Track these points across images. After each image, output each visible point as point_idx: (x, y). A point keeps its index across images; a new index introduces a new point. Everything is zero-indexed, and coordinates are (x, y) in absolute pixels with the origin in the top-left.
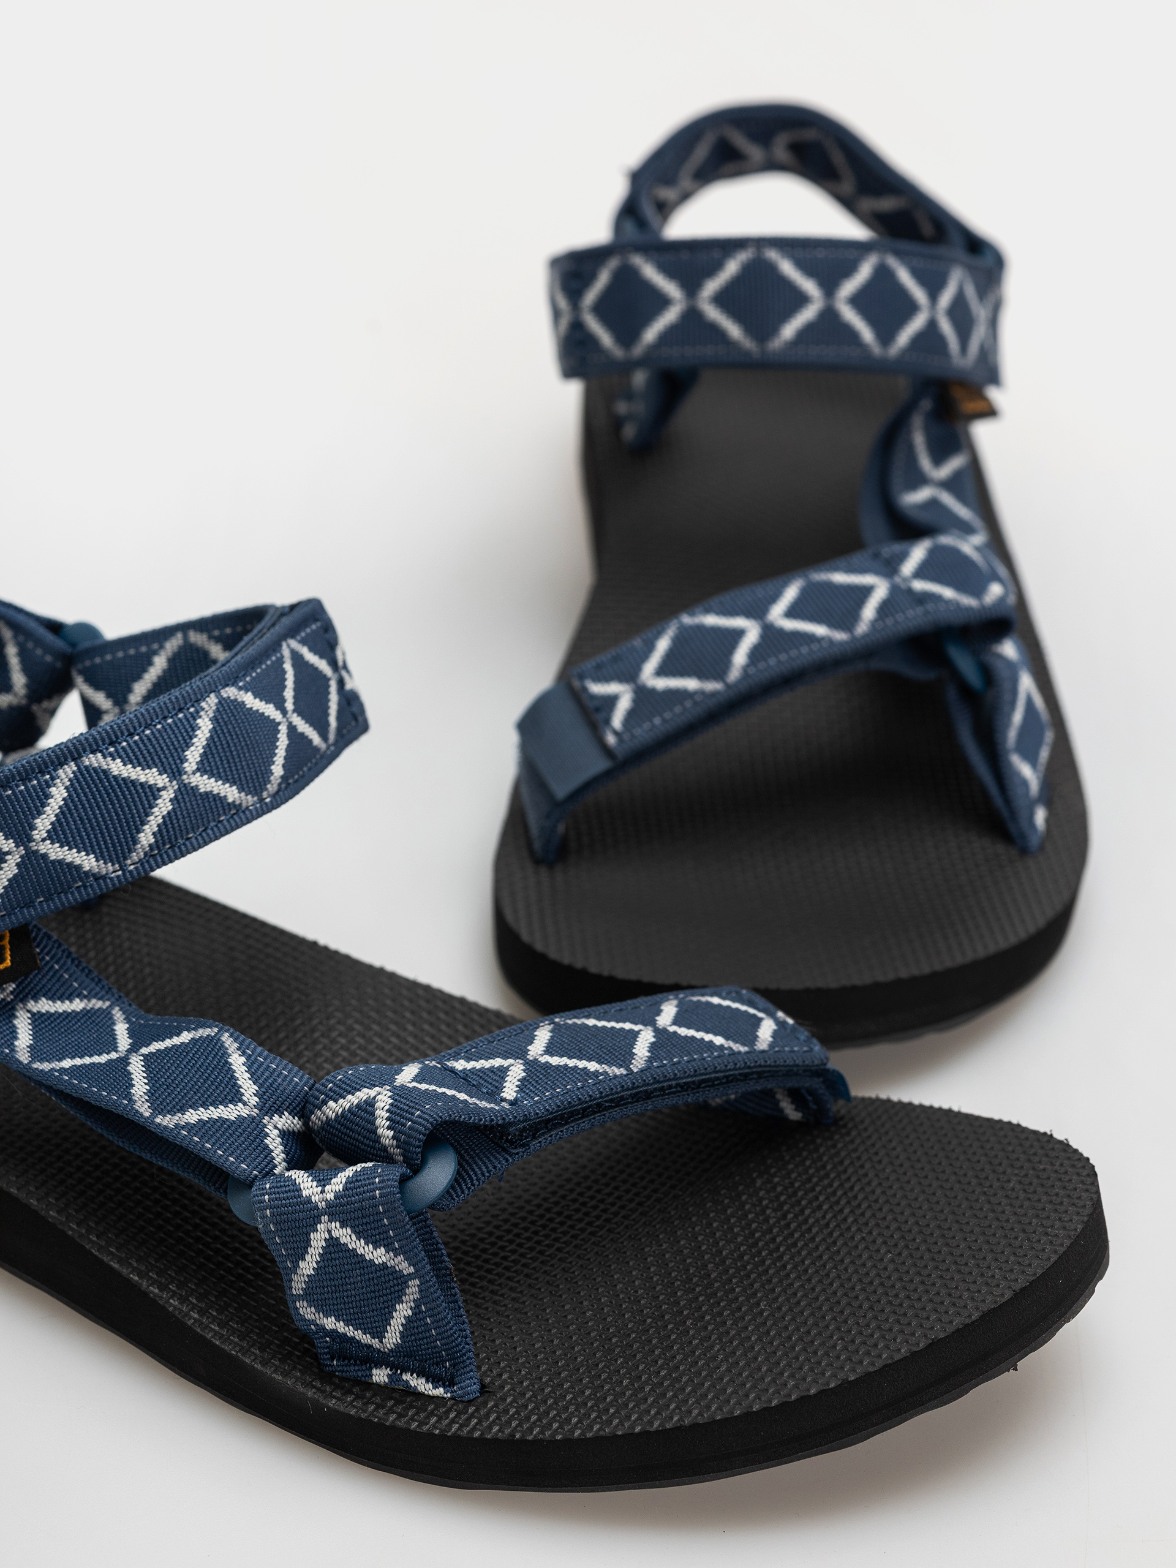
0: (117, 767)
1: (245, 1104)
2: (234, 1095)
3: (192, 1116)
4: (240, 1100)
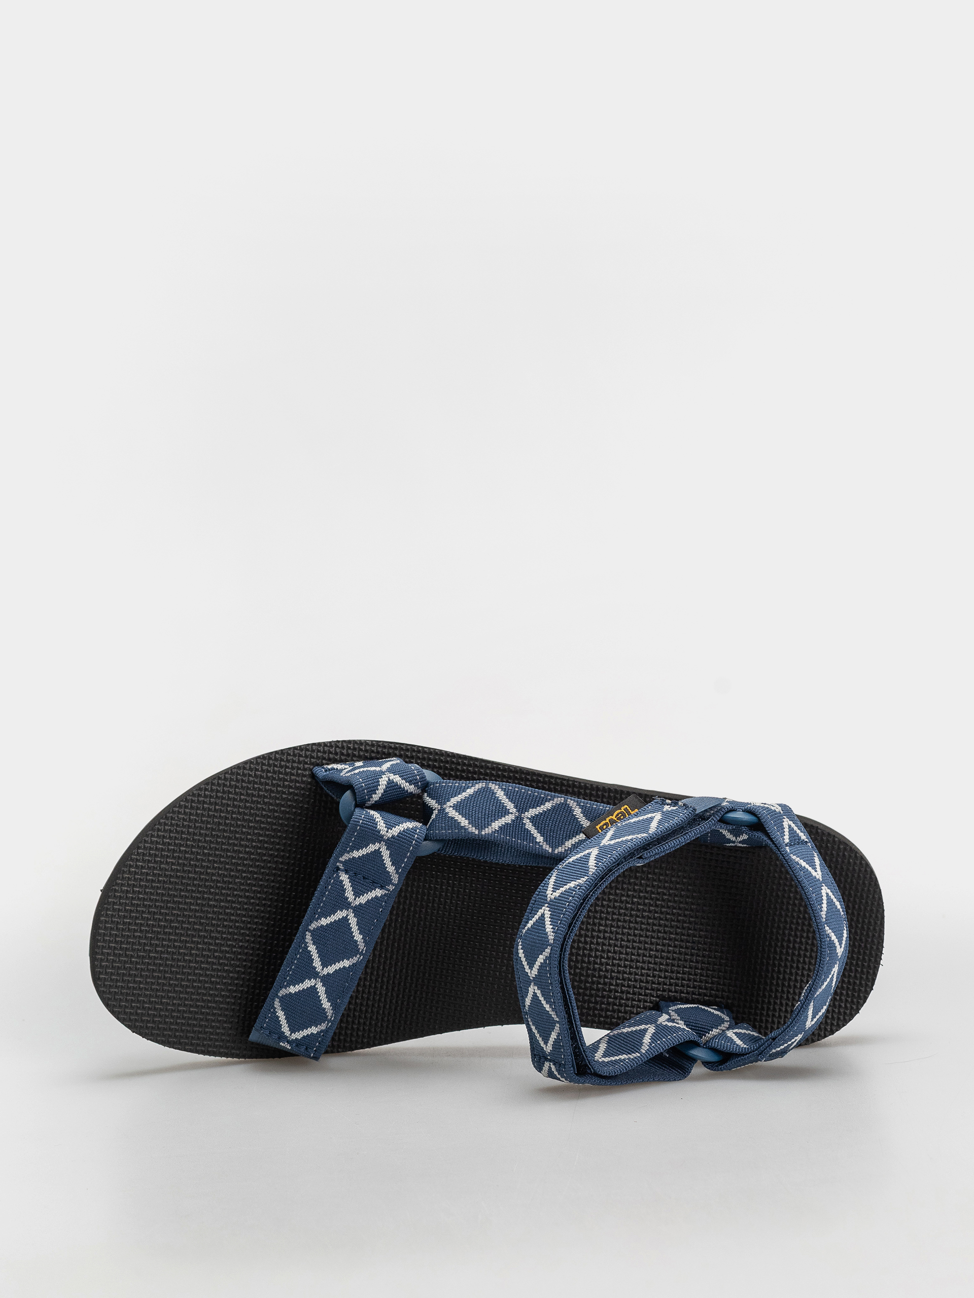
2: (458, 808)
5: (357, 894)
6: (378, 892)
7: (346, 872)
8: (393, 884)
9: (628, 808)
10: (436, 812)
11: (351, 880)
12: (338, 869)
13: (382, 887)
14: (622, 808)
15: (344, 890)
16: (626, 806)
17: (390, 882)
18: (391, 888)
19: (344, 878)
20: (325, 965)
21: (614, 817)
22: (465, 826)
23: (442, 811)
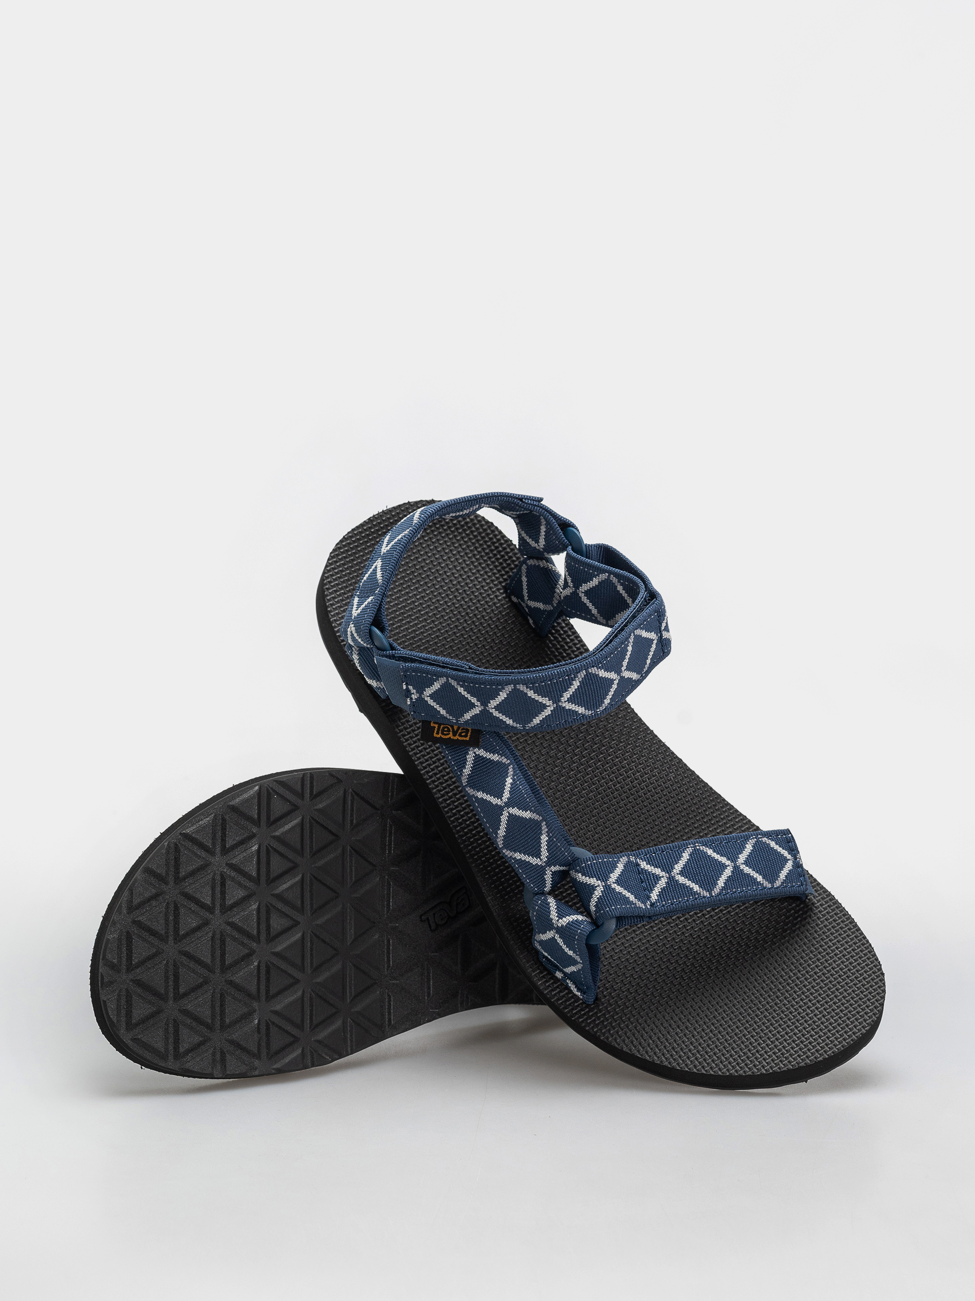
0: (531, 693)
1: (541, 860)
2: (538, 855)
3: (518, 856)
4: (540, 858)
5: (657, 878)
6: (644, 865)
7: (649, 897)
8: (629, 859)
9: (435, 732)
10: (553, 869)
11: (651, 890)
12: (652, 905)
13: (638, 865)
14: (438, 736)
15: (663, 889)
16: (435, 735)
17: (629, 862)
18: (632, 859)
19: (654, 896)
20: (724, 867)
21: (451, 735)
22: (546, 836)
23: (549, 863)
